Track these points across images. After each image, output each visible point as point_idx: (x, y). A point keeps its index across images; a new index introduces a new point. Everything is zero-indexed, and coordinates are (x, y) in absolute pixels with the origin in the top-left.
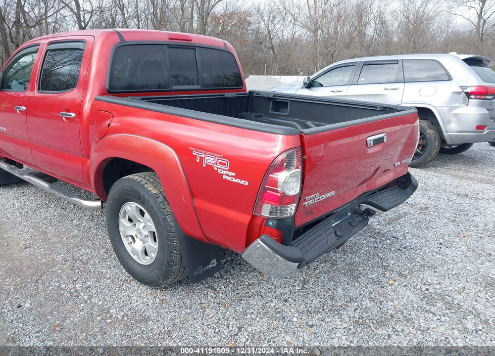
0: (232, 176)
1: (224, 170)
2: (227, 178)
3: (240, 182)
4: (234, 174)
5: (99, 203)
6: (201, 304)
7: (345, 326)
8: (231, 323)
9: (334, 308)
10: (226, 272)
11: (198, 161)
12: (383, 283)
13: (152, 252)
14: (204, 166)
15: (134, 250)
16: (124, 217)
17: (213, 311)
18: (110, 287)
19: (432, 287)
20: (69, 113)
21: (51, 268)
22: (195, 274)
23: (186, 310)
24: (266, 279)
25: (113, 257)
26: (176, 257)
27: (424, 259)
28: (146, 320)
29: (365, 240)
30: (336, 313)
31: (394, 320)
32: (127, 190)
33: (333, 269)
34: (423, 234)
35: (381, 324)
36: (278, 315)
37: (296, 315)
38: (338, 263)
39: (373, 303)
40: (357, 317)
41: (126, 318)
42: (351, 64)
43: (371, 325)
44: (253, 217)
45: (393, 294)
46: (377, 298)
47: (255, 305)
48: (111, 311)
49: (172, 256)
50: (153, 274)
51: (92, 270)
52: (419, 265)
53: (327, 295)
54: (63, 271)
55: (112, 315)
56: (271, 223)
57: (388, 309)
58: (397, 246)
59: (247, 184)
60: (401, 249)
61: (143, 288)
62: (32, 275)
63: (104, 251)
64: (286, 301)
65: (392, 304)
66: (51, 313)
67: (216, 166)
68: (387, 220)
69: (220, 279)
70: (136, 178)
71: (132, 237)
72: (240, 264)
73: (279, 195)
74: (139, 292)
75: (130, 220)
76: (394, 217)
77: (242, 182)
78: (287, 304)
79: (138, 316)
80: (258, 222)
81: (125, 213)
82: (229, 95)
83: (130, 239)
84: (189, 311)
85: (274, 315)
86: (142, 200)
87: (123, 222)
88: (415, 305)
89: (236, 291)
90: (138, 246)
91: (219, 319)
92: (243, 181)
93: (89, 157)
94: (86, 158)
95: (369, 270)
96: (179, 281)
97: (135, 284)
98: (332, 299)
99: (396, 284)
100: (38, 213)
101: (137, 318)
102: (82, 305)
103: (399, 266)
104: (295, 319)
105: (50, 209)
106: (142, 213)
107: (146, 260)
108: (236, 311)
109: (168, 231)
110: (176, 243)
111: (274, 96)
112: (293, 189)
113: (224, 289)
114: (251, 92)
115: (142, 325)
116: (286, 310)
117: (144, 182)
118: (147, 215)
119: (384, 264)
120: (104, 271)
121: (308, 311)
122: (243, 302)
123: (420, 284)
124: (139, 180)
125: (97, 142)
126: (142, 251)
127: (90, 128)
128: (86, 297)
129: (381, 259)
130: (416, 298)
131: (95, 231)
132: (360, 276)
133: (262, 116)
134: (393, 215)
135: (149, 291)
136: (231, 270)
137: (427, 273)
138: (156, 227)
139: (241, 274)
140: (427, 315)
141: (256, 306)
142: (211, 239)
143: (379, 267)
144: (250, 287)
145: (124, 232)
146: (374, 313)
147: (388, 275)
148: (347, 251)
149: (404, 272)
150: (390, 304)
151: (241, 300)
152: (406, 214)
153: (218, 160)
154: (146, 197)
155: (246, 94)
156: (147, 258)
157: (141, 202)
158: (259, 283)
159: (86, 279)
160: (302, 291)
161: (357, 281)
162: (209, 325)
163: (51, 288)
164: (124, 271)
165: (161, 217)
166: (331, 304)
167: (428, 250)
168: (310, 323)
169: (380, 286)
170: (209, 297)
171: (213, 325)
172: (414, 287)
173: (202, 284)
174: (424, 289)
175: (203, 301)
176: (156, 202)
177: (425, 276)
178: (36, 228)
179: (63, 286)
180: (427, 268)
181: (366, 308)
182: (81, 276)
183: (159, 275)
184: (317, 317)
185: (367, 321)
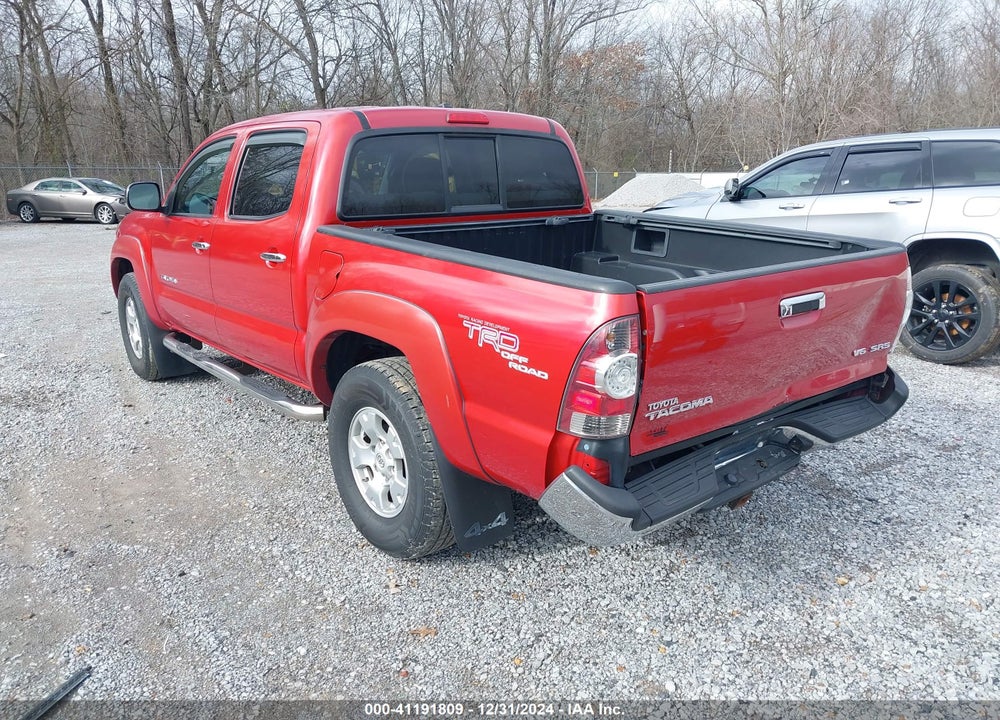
0: (523, 364)
1: (511, 353)
2: (516, 366)
3: (534, 373)
4: (526, 360)
5: (319, 410)
6: (477, 591)
7: (731, 648)
8: (525, 627)
9: (717, 617)
10: (529, 542)
11: (471, 337)
12: (825, 581)
13: (399, 495)
14: (481, 345)
15: (370, 492)
16: (358, 434)
17: (496, 604)
18: (328, 554)
19: (923, 595)
20: (276, 255)
21: (235, 518)
22: (468, 535)
23: (451, 600)
24: (599, 559)
25: (338, 504)
26: (435, 505)
27: (922, 543)
28: (381, 610)
29: (808, 501)
30: (720, 625)
31: (831, 647)
32: (363, 386)
33: (732, 549)
34: (933, 495)
35: (804, 650)
36: (611, 621)
37: (644, 623)
38: (744, 539)
39: (795, 614)
40: (759, 635)
41: (347, 606)
42: (822, 153)
43: (784, 651)
44: (557, 434)
45: (841, 601)
46: (807, 606)
47: (572, 600)
48: (325, 592)
49: (429, 502)
50: (398, 533)
51: (301, 526)
52: (908, 553)
53: (709, 593)
54: (254, 524)
55: (326, 600)
56: (586, 447)
57: (823, 627)
58: (872, 515)
59: (546, 377)
60: (879, 521)
61: (383, 558)
62: (206, 527)
63: (325, 494)
64: (629, 598)
65: (834, 618)
66: (231, 588)
67: (497, 345)
68: (864, 466)
69: (517, 553)
70: (379, 365)
71: (369, 467)
72: (556, 530)
73: (599, 396)
74: (376, 565)
75: (367, 439)
76: (880, 462)
77: (539, 374)
78: (631, 603)
79: (368, 603)
80: (567, 442)
81: (359, 426)
82: (555, 220)
83: (366, 473)
84: (455, 601)
85: (604, 619)
86: (385, 403)
87: (356, 442)
88: (880, 624)
89: (542, 576)
90: (378, 484)
91: (505, 619)
92: (540, 372)
93: (305, 329)
94: (301, 331)
95: (802, 556)
96: (445, 551)
97: (370, 552)
98: (717, 602)
99: (852, 584)
100: (221, 426)
101: (366, 607)
102: (279, 580)
103: (865, 553)
104: (640, 630)
105: (242, 421)
106: (385, 426)
107: (390, 509)
108: (536, 607)
109: (425, 458)
110: (436, 478)
111: (639, 221)
112: (626, 388)
113: (521, 570)
114: (598, 215)
115: (374, 618)
116: (627, 613)
117: (389, 373)
118: (392, 429)
119: (836, 547)
120: (321, 527)
121: (667, 618)
122: (551, 594)
123: (900, 588)
124: (381, 370)
125: (318, 303)
126: (383, 495)
127: (308, 281)
128: (287, 568)
129: (832, 537)
130: (886, 612)
131: (313, 461)
132: (783, 565)
133: (616, 259)
134: (878, 457)
135: (393, 565)
136: (539, 540)
137: (921, 570)
138: (405, 450)
139: (555, 547)
140: (898, 643)
141: (574, 603)
142: (493, 474)
143: (824, 551)
144: (569, 571)
145: (357, 459)
146: (793, 631)
147: (838, 568)
148: (766, 519)
149: (873, 563)
150: (830, 618)
151: (549, 590)
152: (909, 456)
153: (503, 337)
154: (392, 398)
155: (588, 218)
156: (392, 506)
157: (384, 407)
158: (586, 564)
159: (290, 538)
160: (663, 583)
161: (774, 573)
162: (487, 626)
163: (233, 549)
164: (354, 530)
165: (413, 433)
166: (714, 610)
167: (936, 527)
168: (667, 638)
169: (818, 585)
170: (493, 582)
171: (492, 628)
172: (888, 592)
173: (485, 559)
174: (906, 598)
175: (482, 587)
176: (405, 407)
177: (914, 574)
178: (217, 451)
179: (252, 547)
180: (925, 561)
181: (780, 622)
182: (281, 534)
183: (408, 535)
184: (682, 629)
185: (778, 645)
